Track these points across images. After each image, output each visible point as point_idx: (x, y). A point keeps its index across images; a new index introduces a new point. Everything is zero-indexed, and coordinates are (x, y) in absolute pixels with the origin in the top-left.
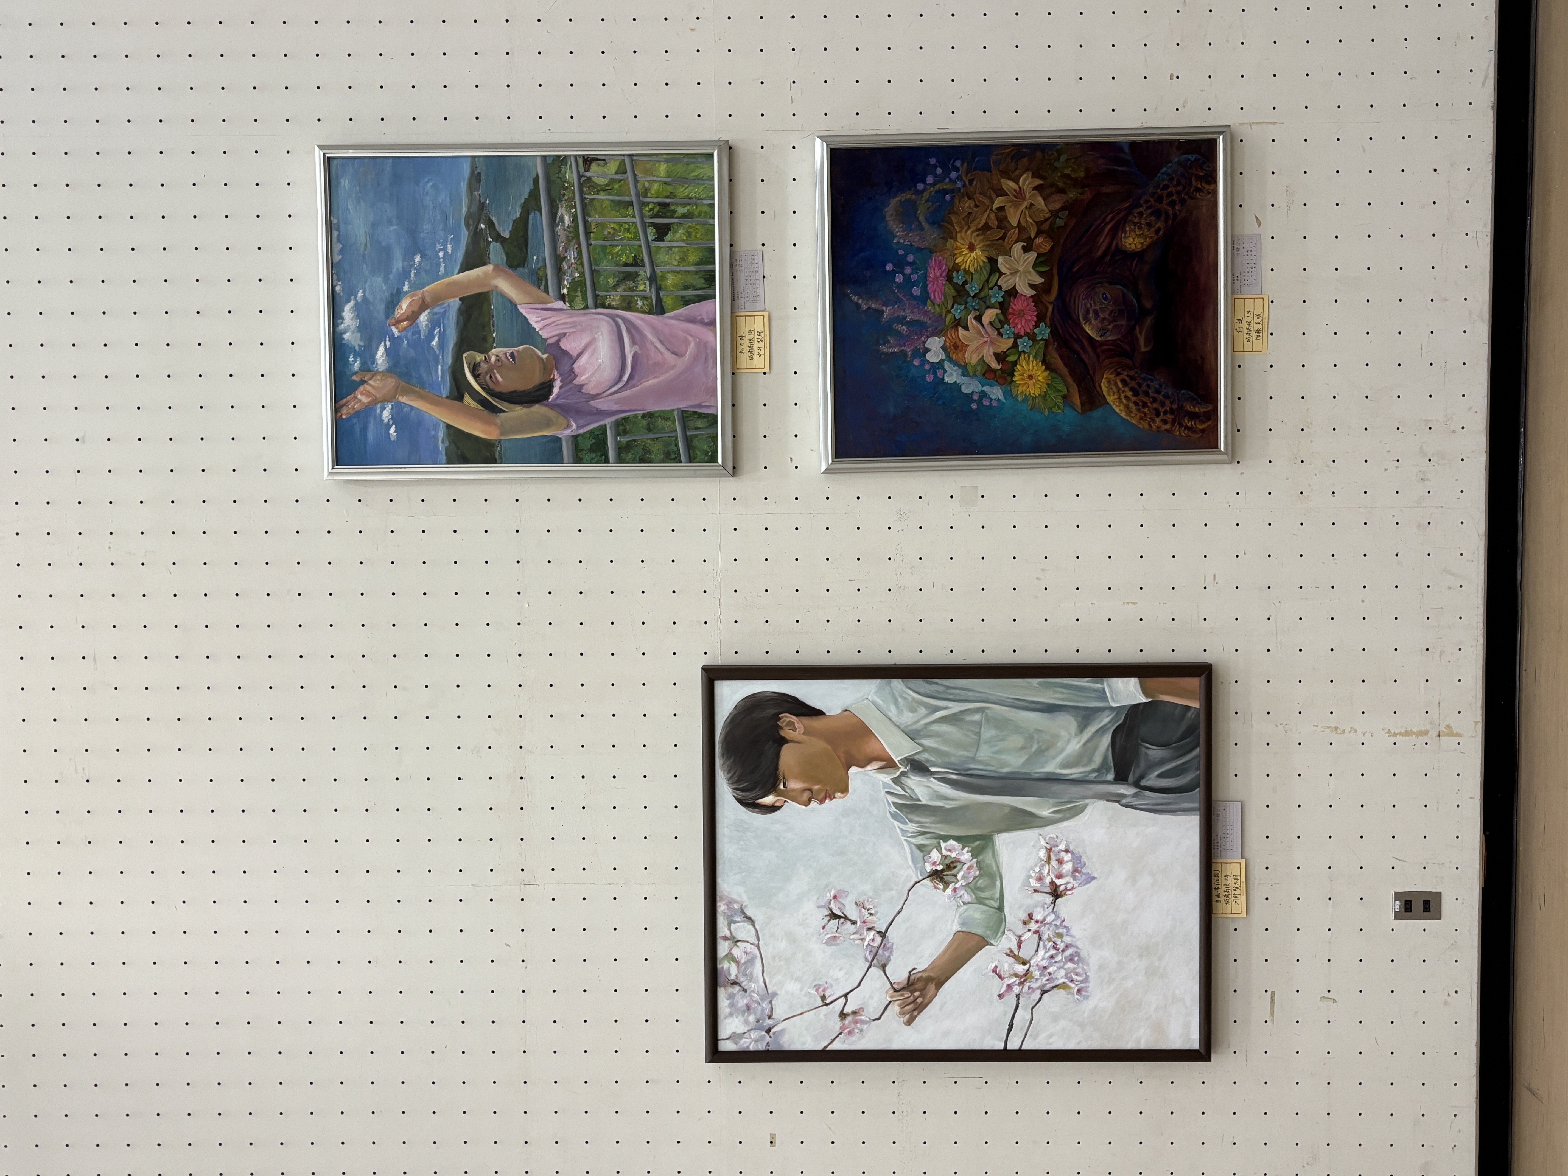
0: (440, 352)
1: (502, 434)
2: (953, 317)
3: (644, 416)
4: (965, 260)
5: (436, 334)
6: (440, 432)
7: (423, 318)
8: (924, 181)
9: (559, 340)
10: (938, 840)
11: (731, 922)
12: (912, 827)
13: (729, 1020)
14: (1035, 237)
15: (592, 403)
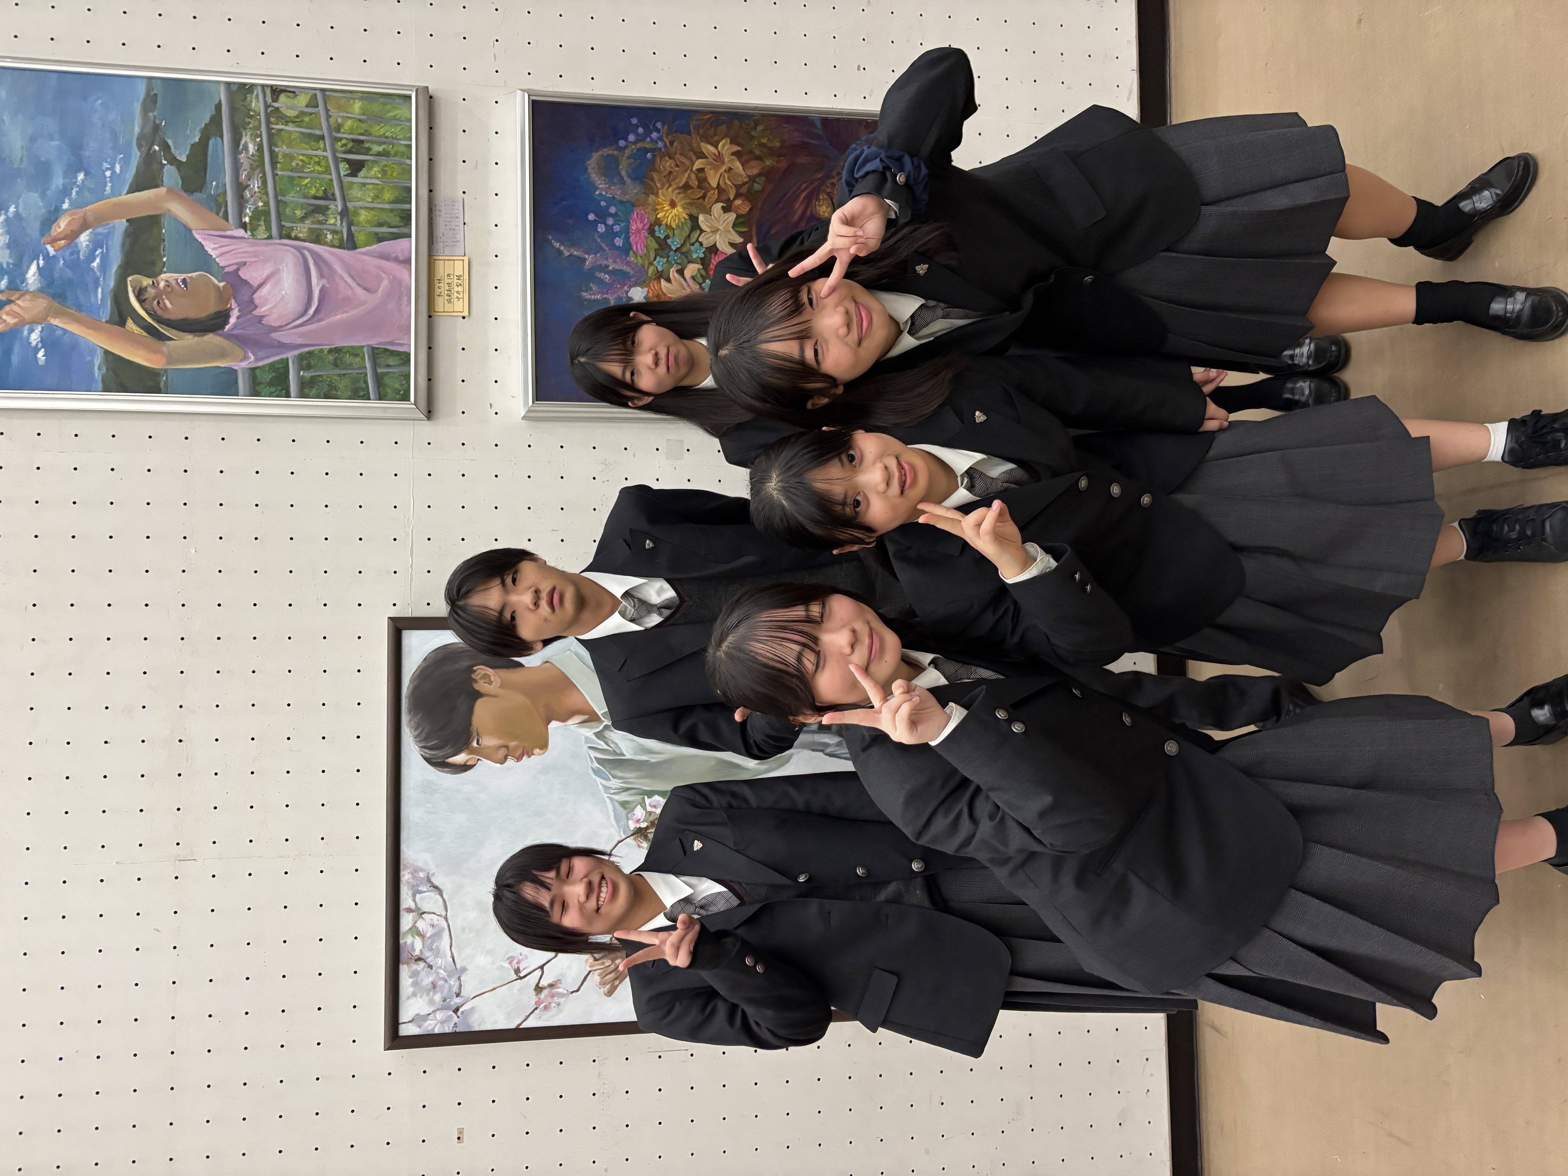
0: (101, 275)
1: (169, 363)
2: (656, 269)
3: (330, 351)
4: (667, 215)
5: (98, 256)
6: (96, 358)
7: (84, 239)
8: (625, 139)
9: (238, 269)
10: (642, 796)
11: (416, 892)
12: (615, 783)
13: (412, 1001)
14: (735, 199)
15: (274, 335)
